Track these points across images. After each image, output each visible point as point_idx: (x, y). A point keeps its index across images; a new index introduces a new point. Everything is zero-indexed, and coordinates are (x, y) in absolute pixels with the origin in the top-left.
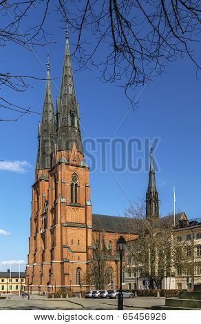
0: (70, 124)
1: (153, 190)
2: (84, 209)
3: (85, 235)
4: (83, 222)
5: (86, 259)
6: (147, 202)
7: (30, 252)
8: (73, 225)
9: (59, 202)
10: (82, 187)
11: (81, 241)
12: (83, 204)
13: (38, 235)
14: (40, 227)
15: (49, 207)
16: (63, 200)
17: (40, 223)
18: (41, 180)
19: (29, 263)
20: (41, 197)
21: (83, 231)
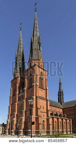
0: (39, 49)
1: (61, 91)
2: (45, 91)
3: (46, 104)
4: (45, 97)
5: (46, 116)
6: (59, 95)
7: (10, 113)
8: (41, 98)
9: (35, 85)
10: (44, 80)
11: (44, 107)
12: (45, 89)
13: (16, 104)
14: (17, 100)
15: (26, 88)
16: (37, 84)
17: (17, 98)
18: (18, 77)
19: (8, 119)
20: (18, 85)
21: (45, 102)
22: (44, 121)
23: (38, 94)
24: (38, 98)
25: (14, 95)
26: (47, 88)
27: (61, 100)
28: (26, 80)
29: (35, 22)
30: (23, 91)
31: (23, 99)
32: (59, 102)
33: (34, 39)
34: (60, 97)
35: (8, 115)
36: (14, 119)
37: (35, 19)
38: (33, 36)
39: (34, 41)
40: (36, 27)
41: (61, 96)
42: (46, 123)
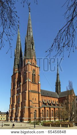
0: (32, 48)
1: (59, 81)
2: (37, 85)
4: (37, 90)
5: (38, 106)
6: (56, 85)
7: (11, 104)
8: (34, 92)
9: (28, 81)
10: (37, 76)
11: (36, 99)
12: (37, 83)
13: (15, 96)
14: (16, 93)
15: (21, 84)
16: (29, 80)
17: (16, 91)
18: (16, 73)
19: (10, 108)
20: (16, 80)
21: (37, 95)
22: (36, 110)
23: (30, 89)
24: (30, 92)
25: (14, 88)
26: (39, 83)
27: (58, 90)
28: (22, 76)
29: (29, 23)
30: (20, 85)
31: (20, 92)
32: (56, 92)
33: (28, 40)
34: (57, 88)
35: (10, 105)
36: (14, 109)
37: (29, 20)
38: (27, 37)
39: (28, 42)
40: (29, 27)
41: (58, 86)
42: (38, 112)
